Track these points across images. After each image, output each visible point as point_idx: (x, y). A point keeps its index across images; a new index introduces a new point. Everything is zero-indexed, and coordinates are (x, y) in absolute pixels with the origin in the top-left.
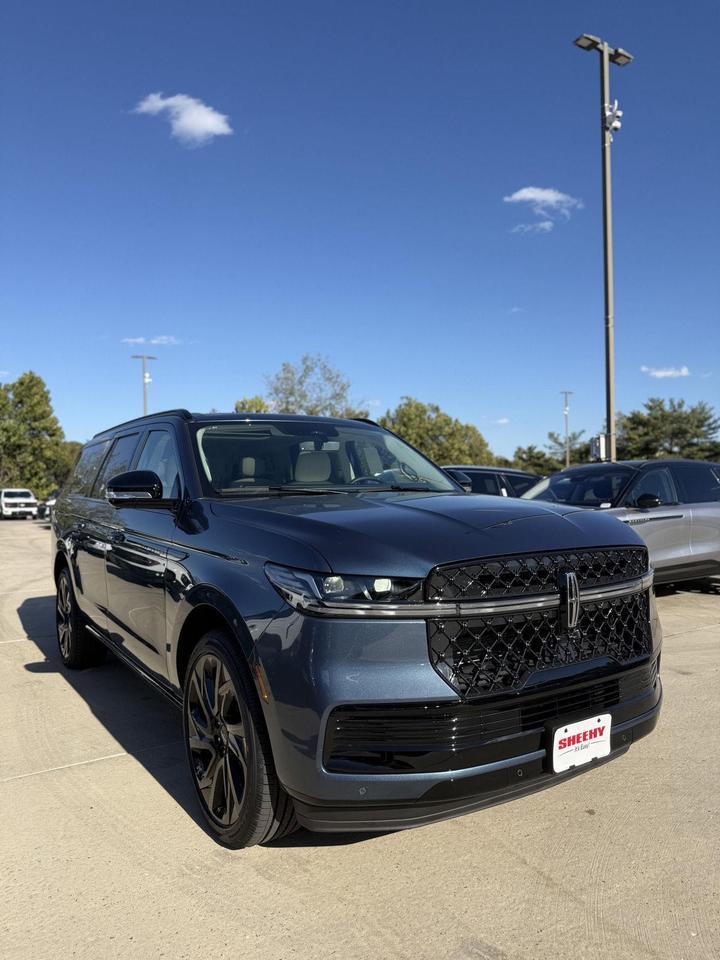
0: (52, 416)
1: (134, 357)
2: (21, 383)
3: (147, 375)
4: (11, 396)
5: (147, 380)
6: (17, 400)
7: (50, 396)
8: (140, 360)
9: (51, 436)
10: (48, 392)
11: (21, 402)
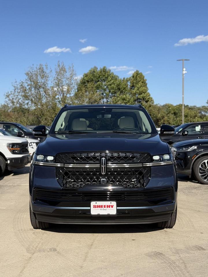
0: (147, 92)
1: (177, 60)
2: (133, 77)
3: (184, 69)
4: (129, 84)
5: (184, 72)
6: (131, 85)
7: (147, 82)
8: (182, 61)
9: (147, 102)
10: (146, 80)
11: (133, 86)
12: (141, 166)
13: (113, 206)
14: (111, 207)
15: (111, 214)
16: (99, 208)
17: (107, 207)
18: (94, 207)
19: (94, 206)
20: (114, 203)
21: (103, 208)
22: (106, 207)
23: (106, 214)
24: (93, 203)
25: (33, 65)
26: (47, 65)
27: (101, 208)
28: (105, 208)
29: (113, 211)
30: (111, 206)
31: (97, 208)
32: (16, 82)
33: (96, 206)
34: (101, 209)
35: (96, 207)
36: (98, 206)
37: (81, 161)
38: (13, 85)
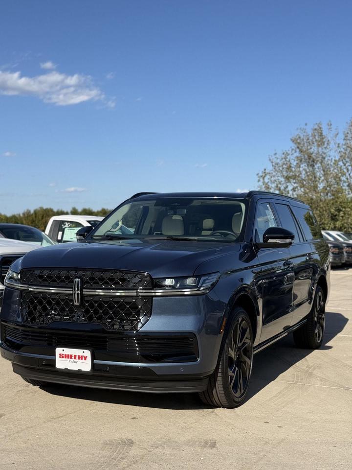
12: (135, 294)
13: (86, 357)
14: (83, 358)
15: (83, 370)
16: (67, 359)
17: (79, 359)
18: (60, 357)
19: (60, 355)
20: (87, 353)
21: (73, 360)
22: (77, 358)
23: (77, 369)
24: (59, 351)
25: (306, 124)
26: (331, 125)
27: (70, 359)
28: (75, 360)
29: (86, 366)
30: (84, 356)
31: (64, 359)
32: (276, 154)
33: (63, 355)
34: (70, 361)
35: (63, 357)
36: (65, 355)
37: (49, 283)
38: (270, 160)
